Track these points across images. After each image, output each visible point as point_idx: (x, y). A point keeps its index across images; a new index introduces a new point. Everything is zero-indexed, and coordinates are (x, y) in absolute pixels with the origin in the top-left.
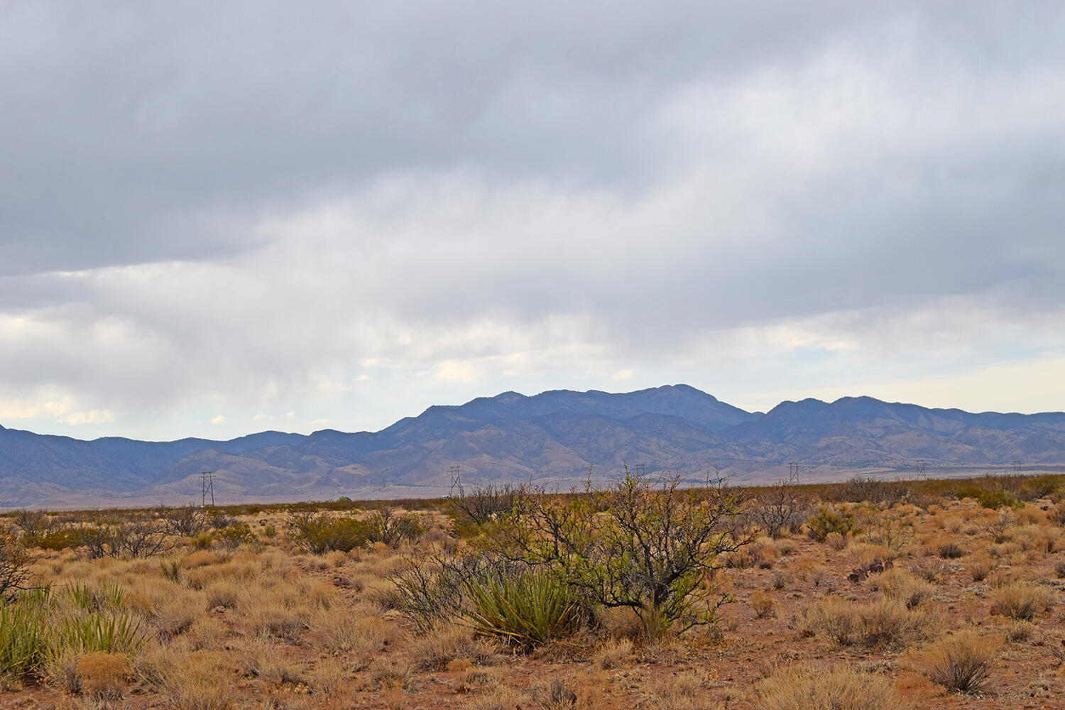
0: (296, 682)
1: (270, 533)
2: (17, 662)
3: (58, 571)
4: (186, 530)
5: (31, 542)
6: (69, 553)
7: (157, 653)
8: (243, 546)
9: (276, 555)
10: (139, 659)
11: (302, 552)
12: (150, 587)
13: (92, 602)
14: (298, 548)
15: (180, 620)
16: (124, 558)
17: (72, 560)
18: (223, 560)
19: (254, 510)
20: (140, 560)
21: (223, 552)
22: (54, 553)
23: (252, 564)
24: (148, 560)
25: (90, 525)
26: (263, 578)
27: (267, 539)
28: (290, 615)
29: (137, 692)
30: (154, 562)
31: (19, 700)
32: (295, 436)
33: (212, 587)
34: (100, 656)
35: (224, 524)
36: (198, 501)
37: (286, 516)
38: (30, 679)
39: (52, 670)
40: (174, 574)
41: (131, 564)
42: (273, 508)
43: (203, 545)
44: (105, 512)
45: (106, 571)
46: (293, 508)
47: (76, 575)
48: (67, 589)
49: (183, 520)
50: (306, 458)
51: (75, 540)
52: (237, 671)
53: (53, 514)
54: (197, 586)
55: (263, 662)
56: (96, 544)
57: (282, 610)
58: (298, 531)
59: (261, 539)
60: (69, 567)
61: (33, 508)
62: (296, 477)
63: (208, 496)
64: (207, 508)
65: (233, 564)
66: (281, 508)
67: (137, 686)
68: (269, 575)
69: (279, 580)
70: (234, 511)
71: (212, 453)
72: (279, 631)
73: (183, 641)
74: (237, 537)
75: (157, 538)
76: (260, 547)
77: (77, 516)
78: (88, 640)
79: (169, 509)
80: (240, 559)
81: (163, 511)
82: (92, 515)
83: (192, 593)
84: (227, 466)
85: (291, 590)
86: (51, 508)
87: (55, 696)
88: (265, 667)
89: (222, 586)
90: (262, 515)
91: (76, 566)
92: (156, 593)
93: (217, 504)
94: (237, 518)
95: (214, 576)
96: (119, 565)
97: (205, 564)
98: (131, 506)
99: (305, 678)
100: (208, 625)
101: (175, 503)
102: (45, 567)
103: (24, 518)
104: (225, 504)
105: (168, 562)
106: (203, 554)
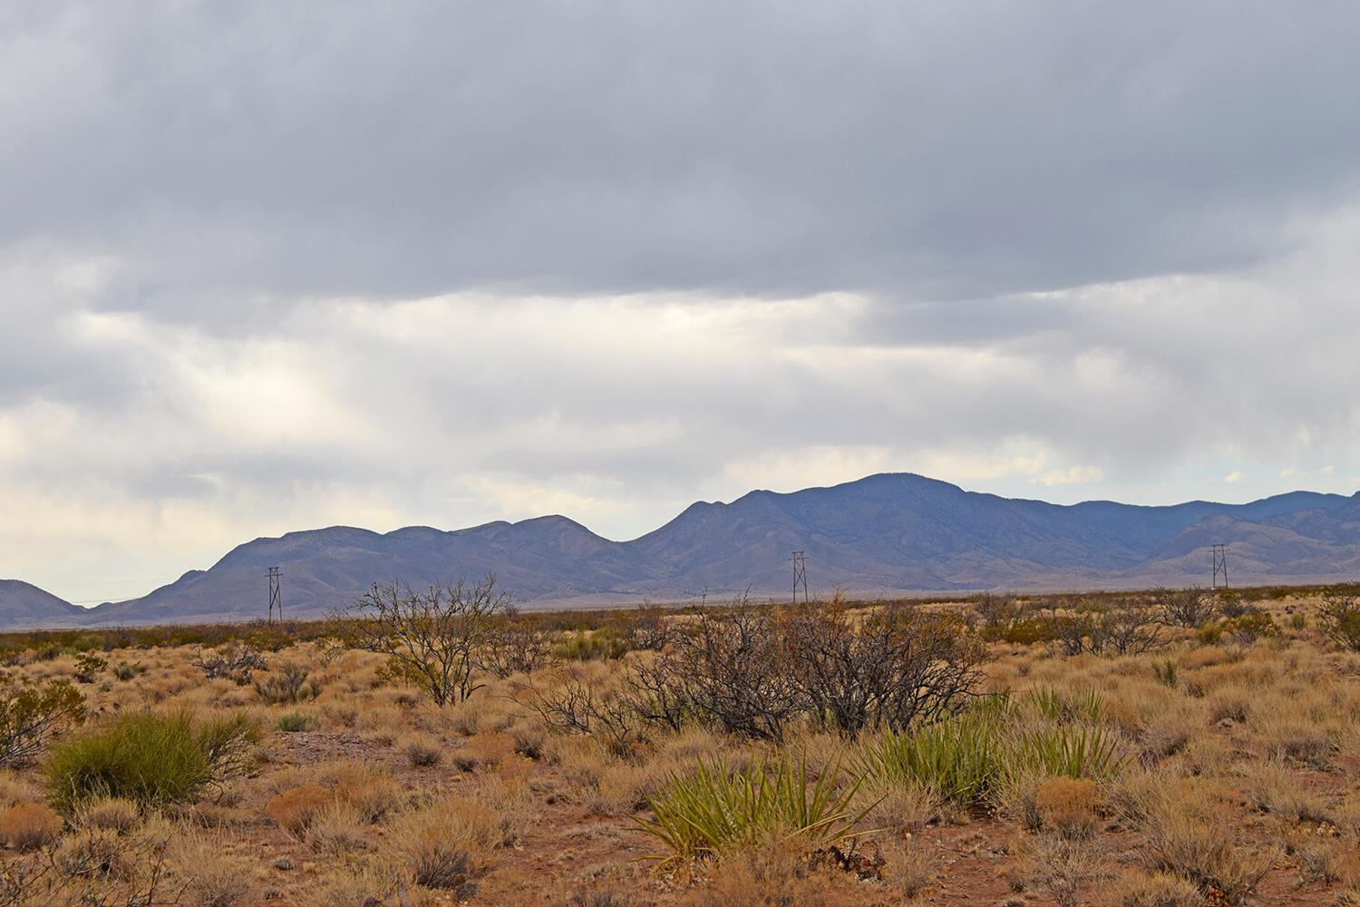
0: (1317, 821)
1: (1299, 624)
2: (963, 787)
3: (1025, 671)
4: (1190, 619)
5: (992, 634)
6: (1039, 649)
7: (1137, 780)
8: (1261, 640)
9: (1304, 652)
10: (1116, 786)
11: (1339, 648)
12: (1136, 694)
13: (1063, 712)
14: (1333, 643)
15: (1174, 735)
16: (1108, 656)
17: (1042, 657)
18: (1235, 658)
19: (1278, 593)
20: (1128, 659)
21: (1235, 648)
22: (1022, 648)
23: (1270, 663)
24: (1138, 658)
25: (1072, 614)
26: (1286, 682)
27: (1293, 632)
28: (1316, 731)
29: (1113, 829)
30: (1145, 660)
31: (964, 836)
32: (1332, 497)
33: (1217, 694)
34: (1065, 781)
35: (1239, 612)
36: (1206, 582)
37: (1319, 601)
38: (980, 810)
39: (1006, 799)
40: (1169, 676)
41: (1115, 664)
42: (1304, 591)
43: (1210, 639)
44: (1091, 596)
45: (1084, 673)
46: (1330, 591)
47: (1050, 677)
48: (1030, 695)
49: (1186, 606)
50: (1347, 526)
51: (1049, 632)
52: (1243, 804)
53: (1024, 598)
54: (1197, 691)
55: (1273, 792)
56: (1073, 637)
57: (1308, 725)
58: (1334, 621)
59: (1286, 631)
60: (1039, 667)
61: (999, 590)
62: (1334, 550)
63: (1220, 575)
64: (1219, 590)
65: (1247, 663)
66: (1315, 590)
67: (1113, 821)
68: (1293, 678)
69: (1306, 686)
70: (1252, 594)
71: (1224, 520)
72: (1300, 752)
73: (1177, 763)
74: (1254, 628)
75: (1149, 629)
76: (1283, 641)
77: (1053, 600)
78: (1053, 764)
79: (1170, 592)
80: (1256, 656)
81: (1161, 595)
82: (1073, 600)
83: (1191, 701)
84: (1245, 536)
85: (1319, 698)
86: (1022, 591)
87: (1010, 831)
88: (1277, 800)
89: (1230, 693)
90: (1289, 600)
91: (1047, 665)
92: (1145, 701)
93: (1231, 585)
94: (1257, 604)
95: (1222, 678)
96: (1101, 664)
97: (1210, 663)
98: (1122, 588)
99: (1332, 815)
100: (1207, 744)
101: (1179, 584)
102: (1010, 667)
103: (986, 603)
104: (1243, 585)
105: (1161, 661)
106: (1209, 651)
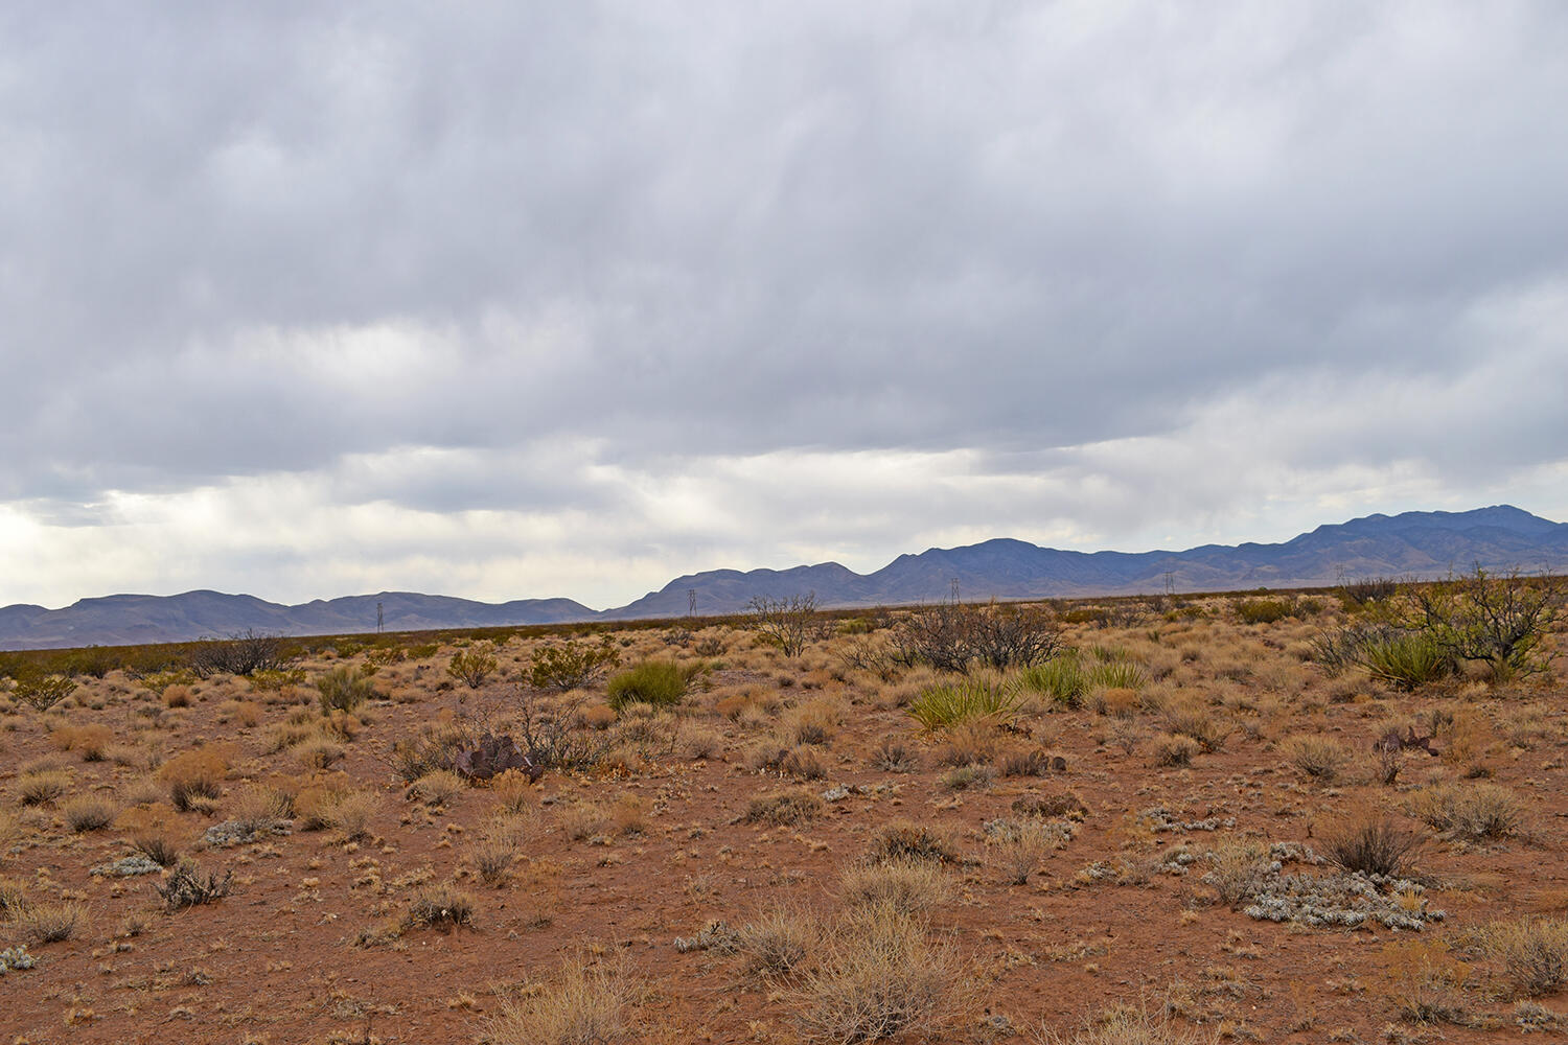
0: (1249, 709)
1: (1215, 611)
2: (1065, 694)
3: (1080, 637)
4: (1158, 610)
5: (1059, 618)
6: (1084, 626)
7: (1154, 689)
8: (1198, 620)
9: (1222, 626)
10: (1144, 692)
11: (1239, 623)
12: (1143, 647)
13: (1106, 656)
14: (1236, 621)
15: (1165, 667)
16: (1121, 628)
17: (1087, 630)
18: (1186, 630)
19: (1202, 596)
20: (1131, 630)
21: (1186, 624)
22: (1076, 625)
23: (1206, 631)
24: (1138, 629)
25: (1096, 608)
26: (1214, 640)
27: (1213, 616)
28: (1238, 664)
29: (1143, 713)
30: (1141, 631)
31: (1067, 718)
33: (1183, 647)
34: (1118, 690)
35: (1183, 606)
36: (1164, 591)
37: (1224, 600)
38: (1073, 705)
39: (1087, 698)
40: (1155, 638)
41: (1126, 632)
42: (1215, 595)
43: (1172, 619)
44: (1104, 599)
45: (1111, 637)
46: (1229, 595)
47: (1091, 639)
48: (1089, 648)
49: (1156, 603)
50: (1235, 562)
51: (1087, 617)
52: (1206, 701)
53: (1071, 601)
54: (1173, 646)
55: (1226, 695)
56: (1102, 620)
57: (1231, 661)
58: (1234, 611)
59: (1210, 615)
60: (1086, 635)
61: (1057, 597)
62: (1228, 574)
63: (1170, 588)
64: (1170, 595)
65: (1194, 631)
66: (1220, 595)
67: (1142, 710)
68: (1219, 639)
69: (1226, 642)
70: (1189, 597)
72: (1234, 675)
73: (1169, 682)
74: (1193, 614)
75: (1142, 615)
76: (1210, 621)
77: (1085, 602)
78: (1109, 680)
79: (1145, 597)
80: (1197, 627)
81: (1141, 598)
82: (1096, 601)
83: (1171, 651)
84: (1182, 568)
85: (1236, 649)
86: (1071, 597)
87: (1089, 716)
88: (1228, 698)
89: (1190, 646)
90: (1207, 600)
91: (1090, 633)
92: (1147, 651)
93: (1176, 593)
94: (1191, 602)
95: (1184, 640)
96: (1119, 633)
97: (1175, 632)
98: (1120, 595)
99: (1254, 706)
100: (1185, 671)
101: (1150, 592)
102: (1071, 634)
103: (1054, 604)
104: (1182, 593)
105: (1151, 631)
106: (1172, 626)
